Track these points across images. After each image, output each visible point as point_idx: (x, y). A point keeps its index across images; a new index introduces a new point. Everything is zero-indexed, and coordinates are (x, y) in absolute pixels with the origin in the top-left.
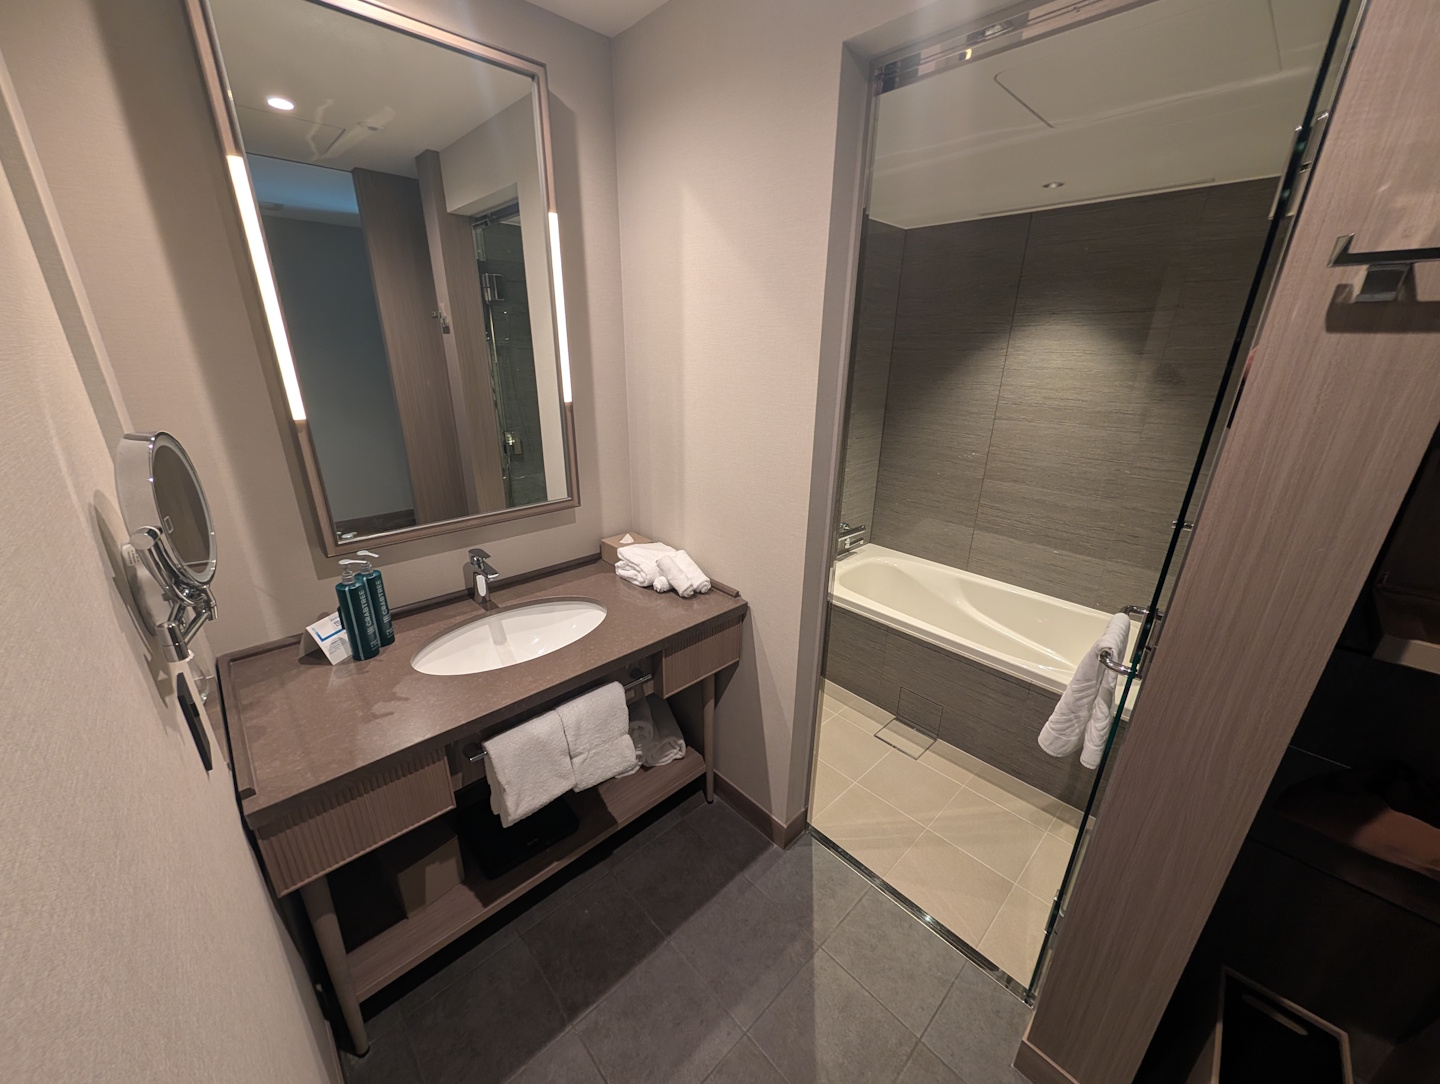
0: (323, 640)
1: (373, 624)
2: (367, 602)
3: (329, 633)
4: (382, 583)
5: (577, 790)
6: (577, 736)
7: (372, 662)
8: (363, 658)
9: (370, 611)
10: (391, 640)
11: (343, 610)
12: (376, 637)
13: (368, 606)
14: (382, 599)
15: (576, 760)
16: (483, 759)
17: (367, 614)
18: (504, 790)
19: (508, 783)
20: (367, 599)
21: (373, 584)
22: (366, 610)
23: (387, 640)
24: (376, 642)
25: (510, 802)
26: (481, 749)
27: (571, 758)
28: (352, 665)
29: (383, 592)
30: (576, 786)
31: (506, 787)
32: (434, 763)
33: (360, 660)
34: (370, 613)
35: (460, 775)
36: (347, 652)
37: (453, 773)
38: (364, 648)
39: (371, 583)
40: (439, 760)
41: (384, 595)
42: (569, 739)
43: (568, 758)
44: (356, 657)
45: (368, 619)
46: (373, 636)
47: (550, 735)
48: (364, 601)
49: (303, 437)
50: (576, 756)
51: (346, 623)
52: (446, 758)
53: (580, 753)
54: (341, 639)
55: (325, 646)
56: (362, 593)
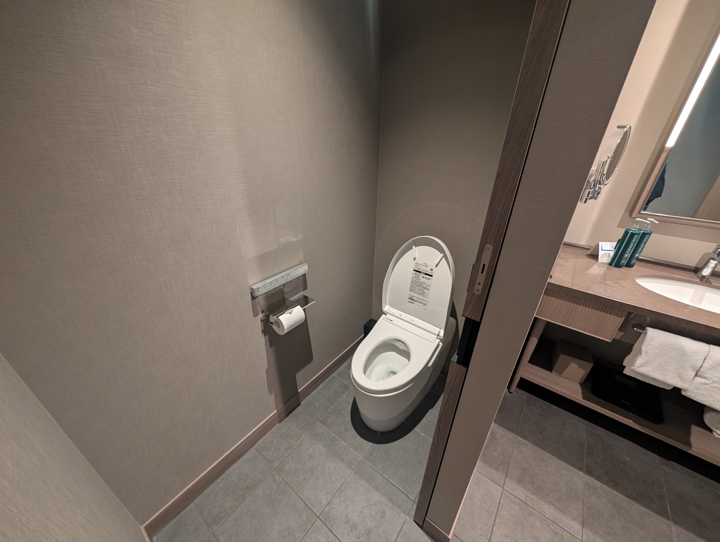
0: (602, 250)
1: (629, 253)
2: (635, 242)
3: (607, 249)
4: (649, 237)
5: (683, 393)
6: (712, 368)
7: (616, 269)
8: (613, 265)
9: (633, 246)
10: (632, 266)
11: (620, 242)
12: (626, 260)
13: (634, 244)
14: (643, 245)
15: (698, 379)
16: (641, 334)
17: (631, 247)
18: (641, 354)
19: (646, 352)
20: (636, 241)
21: (644, 236)
22: (632, 245)
23: (629, 265)
24: (624, 262)
25: (639, 361)
26: (644, 329)
27: (696, 375)
28: (606, 266)
29: (646, 242)
30: (686, 390)
31: (643, 353)
32: (617, 316)
33: (611, 265)
34: (632, 248)
35: (622, 333)
36: (607, 261)
37: (620, 330)
38: (616, 262)
39: (644, 235)
40: (620, 317)
41: (645, 244)
42: (705, 365)
43: (694, 374)
44: (610, 264)
45: (629, 250)
46: (625, 259)
47: (693, 352)
48: (634, 240)
49: (663, 156)
50: (700, 377)
51: (618, 248)
52: (624, 318)
53: (706, 378)
54: (609, 254)
55: (601, 253)
56: (636, 236)
